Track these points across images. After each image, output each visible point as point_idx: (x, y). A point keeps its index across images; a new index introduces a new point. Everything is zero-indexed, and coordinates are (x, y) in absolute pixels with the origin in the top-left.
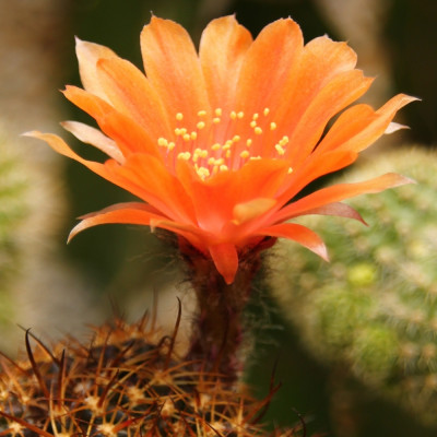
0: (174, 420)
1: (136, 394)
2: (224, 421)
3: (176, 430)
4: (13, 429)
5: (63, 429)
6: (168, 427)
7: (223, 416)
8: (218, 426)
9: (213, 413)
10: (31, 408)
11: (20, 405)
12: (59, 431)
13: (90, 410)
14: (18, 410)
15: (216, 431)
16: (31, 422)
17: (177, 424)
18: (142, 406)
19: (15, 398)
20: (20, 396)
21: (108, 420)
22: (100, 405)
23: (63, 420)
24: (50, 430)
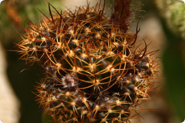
0: (100, 40)
1: (88, 30)
2: (119, 42)
3: (101, 44)
4: (43, 40)
5: (60, 41)
6: (98, 43)
7: (118, 40)
8: (116, 44)
9: (115, 39)
10: (50, 33)
11: (47, 32)
12: (59, 41)
13: (71, 35)
14: (46, 33)
15: (115, 46)
16: (50, 38)
17: (102, 42)
18: (90, 35)
19: (46, 29)
20: (47, 29)
21: (76, 39)
22: (74, 33)
23: (61, 38)
24: (56, 41)
